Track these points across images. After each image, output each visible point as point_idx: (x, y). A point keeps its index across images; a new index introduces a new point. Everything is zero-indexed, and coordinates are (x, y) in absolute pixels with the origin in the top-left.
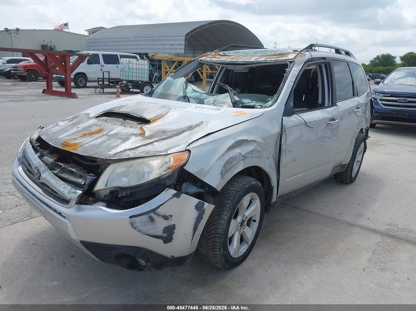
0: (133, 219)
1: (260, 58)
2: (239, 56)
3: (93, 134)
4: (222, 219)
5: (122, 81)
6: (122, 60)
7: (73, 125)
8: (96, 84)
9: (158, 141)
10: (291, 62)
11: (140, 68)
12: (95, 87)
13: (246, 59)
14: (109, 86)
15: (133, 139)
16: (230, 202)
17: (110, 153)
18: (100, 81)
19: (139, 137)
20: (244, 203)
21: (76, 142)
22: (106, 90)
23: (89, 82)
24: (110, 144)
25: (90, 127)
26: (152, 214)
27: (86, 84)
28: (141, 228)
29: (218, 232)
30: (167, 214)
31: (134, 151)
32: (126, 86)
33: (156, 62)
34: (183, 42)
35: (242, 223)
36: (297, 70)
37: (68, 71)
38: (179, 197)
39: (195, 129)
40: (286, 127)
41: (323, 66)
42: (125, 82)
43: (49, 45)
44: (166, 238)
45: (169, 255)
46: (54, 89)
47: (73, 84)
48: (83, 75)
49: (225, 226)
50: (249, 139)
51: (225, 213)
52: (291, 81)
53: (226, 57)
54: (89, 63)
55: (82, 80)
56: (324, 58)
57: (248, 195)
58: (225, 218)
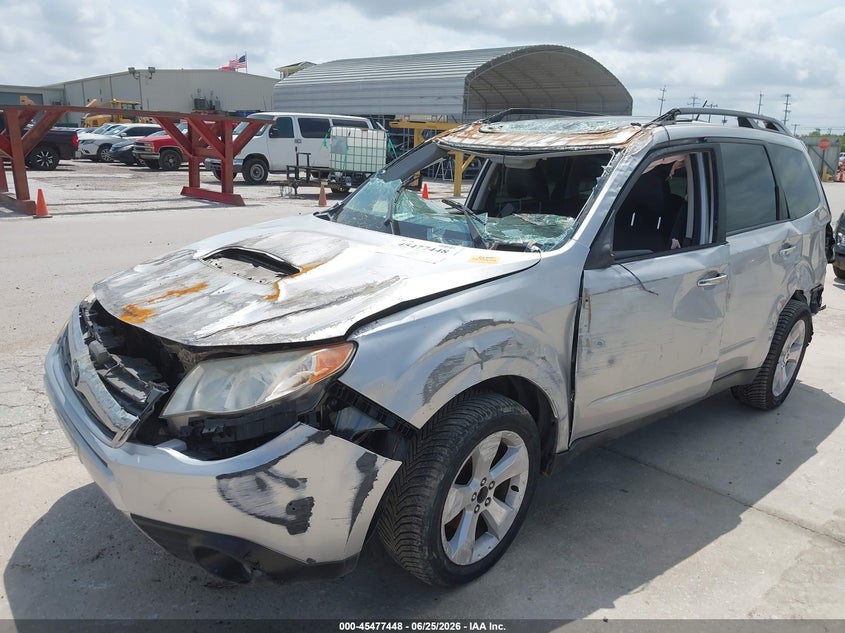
0: (223, 481)
1: (556, 141)
2: (520, 134)
3: (185, 292)
4: (426, 487)
5: (333, 171)
6: (336, 131)
7: (159, 273)
8: (283, 177)
9: (297, 312)
10: (617, 151)
11: (370, 145)
12: (282, 184)
13: (529, 142)
14: (307, 183)
15: (254, 305)
16: (445, 451)
17: (199, 333)
18: (292, 172)
19: (265, 303)
20: (483, 453)
21: (149, 307)
22: (301, 190)
23: (272, 172)
24: (207, 314)
25: (186, 277)
26: (262, 475)
27: (266, 176)
28: (241, 501)
29: (418, 513)
30: (297, 476)
31: (243, 332)
32: (341, 181)
33: (406, 132)
34: (461, 91)
35: (481, 496)
36: (629, 168)
37: (229, 151)
38: (322, 442)
39: (378, 292)
40: (590, 293)
41: (700, 157)
42: (338, 174)
43: (208, 99)
44: (292, 522)
45: (303, 557)
46: (203, 186)
47: (240, 176)
48: (259, 159)
49: (432, 501)
50: (496, 319)
51: (434, 473)
52: (609, 194)
53: (492, 136)
54: (273, 134)
55: (257, 170)
56: (702, 140)
57: (493, 436)
58: (431, 485)
